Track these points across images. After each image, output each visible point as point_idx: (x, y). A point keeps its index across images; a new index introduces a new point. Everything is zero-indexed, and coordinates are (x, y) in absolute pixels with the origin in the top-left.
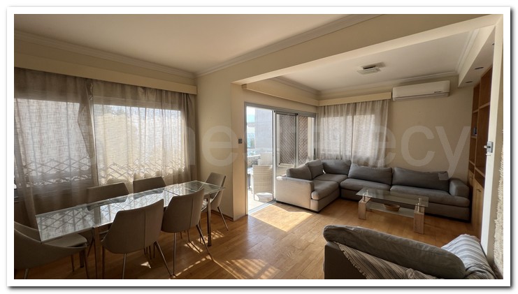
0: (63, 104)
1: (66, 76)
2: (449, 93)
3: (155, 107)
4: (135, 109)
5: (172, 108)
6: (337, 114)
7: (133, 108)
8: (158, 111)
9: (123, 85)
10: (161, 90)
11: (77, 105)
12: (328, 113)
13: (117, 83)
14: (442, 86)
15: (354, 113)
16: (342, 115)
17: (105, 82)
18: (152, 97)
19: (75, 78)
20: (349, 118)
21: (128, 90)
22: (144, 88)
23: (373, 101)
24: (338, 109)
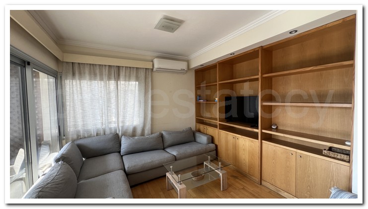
2: (187, 72)
6: (93, 76)
12: (80, 73)
16: (101, 79)
24: (95, 71)
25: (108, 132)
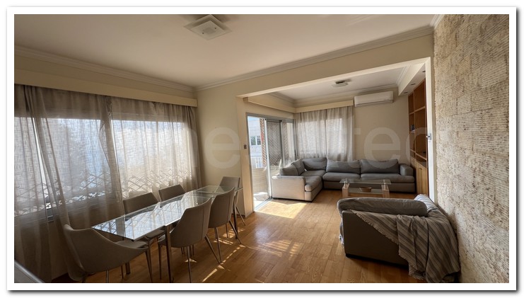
0: (86, 122)
1: (88, 95)
2: (393, 101)
3: (164, 120)
4: (148, 123)
5: (178, 121)
6: (311, 119)
7: (146, 122)
8: (166, 124)
9: (136, 101)
10: (168, 104)
11: (99, 122)
12: (304, 118)
13: (131, 99)
14: (387, 96)
15: (326, 118)
16: (316, 120)
17: (121, 99)
18: (161, 111)
19: (96, 95)
20: (322, 122)
21: (141, 105)
22: (154, 103)
23: (340, 108)
24: (312, 115)
25: (320, 156)
